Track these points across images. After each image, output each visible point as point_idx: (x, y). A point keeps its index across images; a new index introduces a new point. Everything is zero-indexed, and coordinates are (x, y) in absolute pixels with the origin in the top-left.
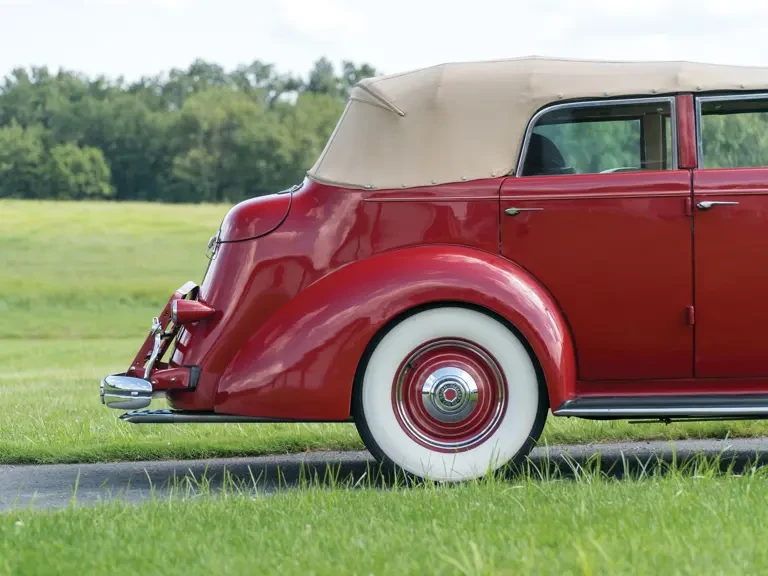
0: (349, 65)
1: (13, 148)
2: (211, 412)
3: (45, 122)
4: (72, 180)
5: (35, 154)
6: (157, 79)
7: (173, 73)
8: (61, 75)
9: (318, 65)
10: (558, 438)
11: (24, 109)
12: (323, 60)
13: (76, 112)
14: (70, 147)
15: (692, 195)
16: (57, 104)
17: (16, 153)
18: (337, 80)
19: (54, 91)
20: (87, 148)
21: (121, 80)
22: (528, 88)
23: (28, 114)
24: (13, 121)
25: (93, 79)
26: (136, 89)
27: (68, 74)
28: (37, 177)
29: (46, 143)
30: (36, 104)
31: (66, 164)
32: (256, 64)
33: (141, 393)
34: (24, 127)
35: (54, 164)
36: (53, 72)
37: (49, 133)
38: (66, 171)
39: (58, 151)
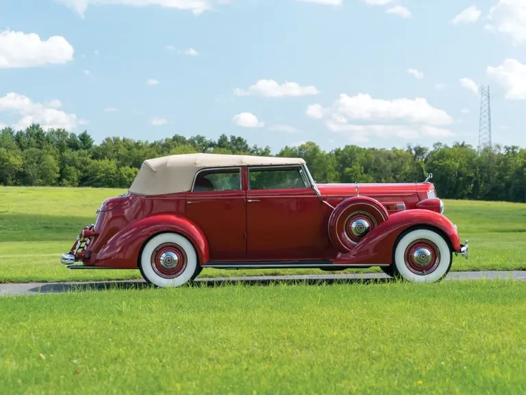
0: (233, 138)
1: (105, 167)
2: (94, 266)
3: (118, 158)
4: (128, 180)
5: (114, 170)
6: (161, 142)
7: (166, 140)
8: (124, 140)
9: (221, 137)
10: (206, 276)
11: (110, 153)
12: (223, 135)
13: (129, 155)
14: (127, 167)
15: (246, 198)
16: (123, 151)
17: (107, 170)
18: (229, 143)
19: (122, 146)
20: (133, 168)
21: (147, 142)
22: (195, 164)
23: (111, 155)
24: (106, 157)
25: (136, 141)
26: (152, 145)
27: (127, 140)
28: (114, 179)
29: (119, 166)
30: (115, 151)
31: (125, 174)
32: (198, 136)
33: (71, 260)
34: (110, 160)
35: (121, 174)
36: (121, 139)
37: (120, 162)
38: (125, 177)
39: (123, 169)
